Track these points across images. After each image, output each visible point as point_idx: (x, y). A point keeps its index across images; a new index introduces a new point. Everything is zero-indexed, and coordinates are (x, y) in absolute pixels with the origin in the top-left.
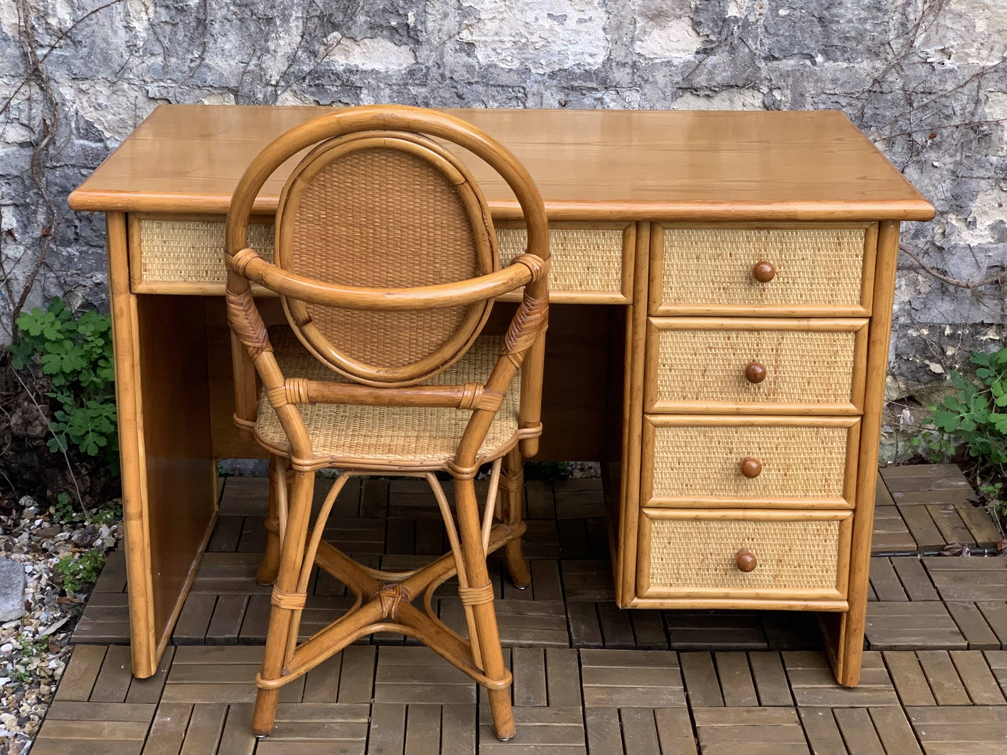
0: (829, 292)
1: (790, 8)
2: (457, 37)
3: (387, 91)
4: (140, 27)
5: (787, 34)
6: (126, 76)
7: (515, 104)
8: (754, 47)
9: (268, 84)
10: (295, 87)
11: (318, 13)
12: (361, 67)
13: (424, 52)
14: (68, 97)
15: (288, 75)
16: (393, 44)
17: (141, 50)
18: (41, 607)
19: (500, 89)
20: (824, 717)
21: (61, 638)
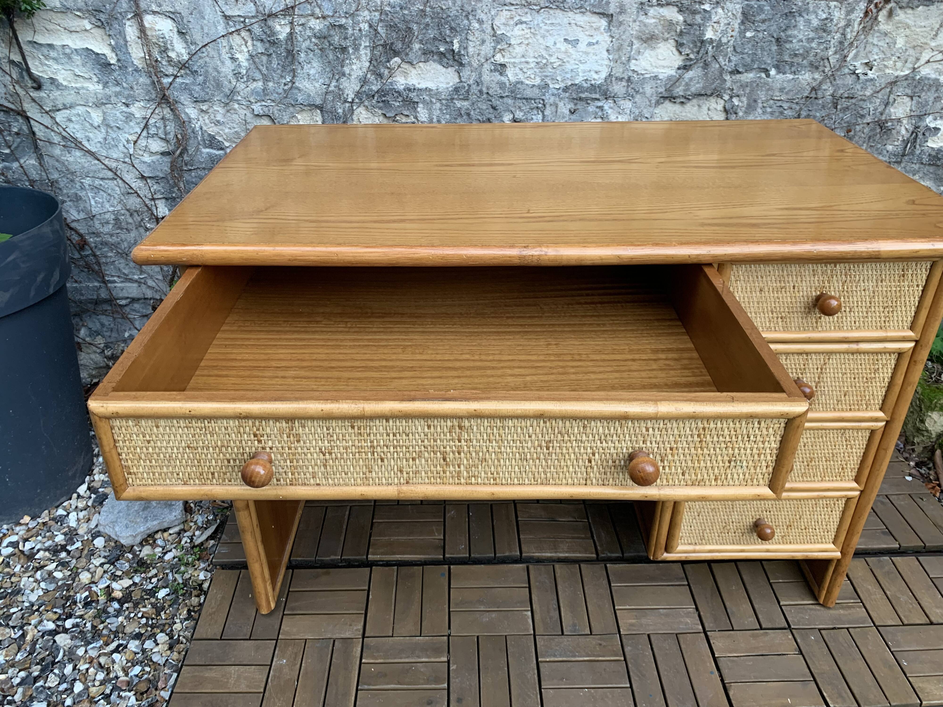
0: (883, 319)
1: (755, 30)
2: (492, 60)
3: (438, 105)
4: (242, 58)
5: (750, 52)
6: (235, 98)
7: (536, 112)
8: (723, 63)
9: (346, 101)
10: (366, 103)
11: (382, 42)
12: (418, 86)
13: (466, 73)
14: (192, 116)
15: (361, 94)
16: (442, 67)
17: (245, 77)
18: (199, 510)
19: (524, 101)
20: (816, 641)
21: (211, 545)
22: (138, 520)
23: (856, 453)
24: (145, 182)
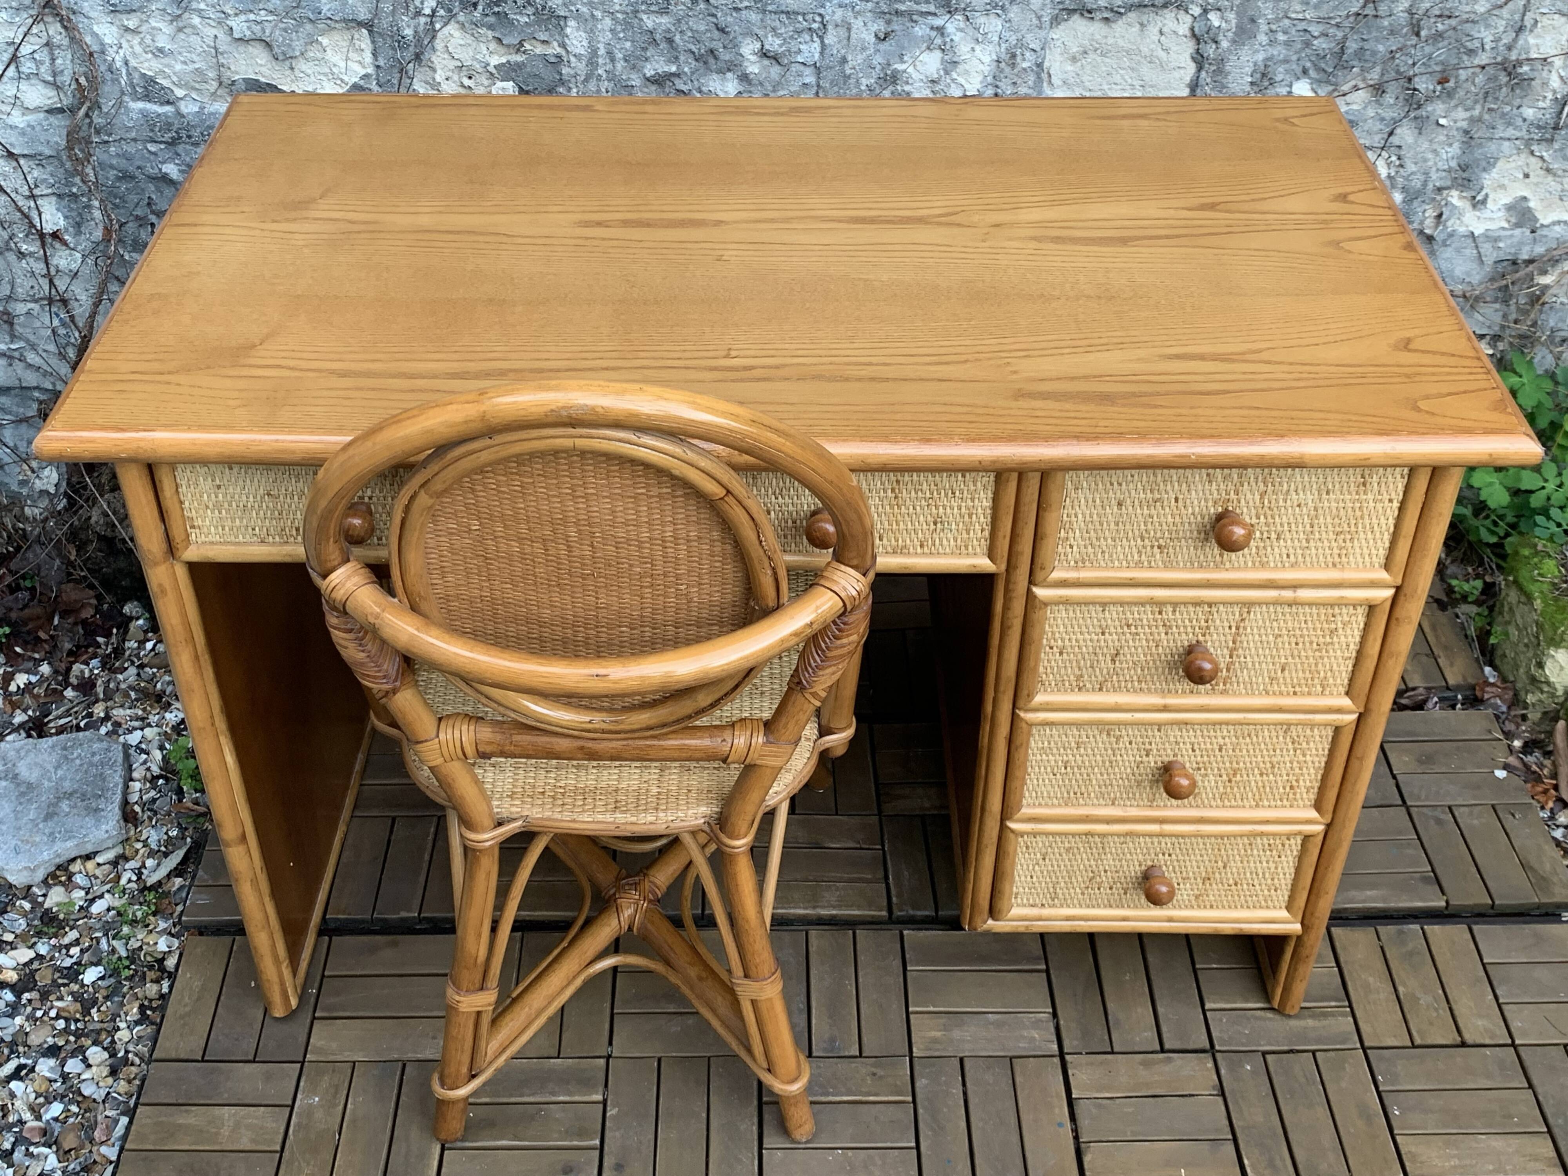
0: (1336, 551)
3: (608, 22)
6: (194, 5)
7: (808, 38)
9: (419, 13)
10: (461, 17)
14: (108, 40)
18: (150, 819)
19: (783, 17)
20: (1253, 1072)
21: (176, 887)
22: (38, 839)
23: (1313, 762)
24: (14, 164)
